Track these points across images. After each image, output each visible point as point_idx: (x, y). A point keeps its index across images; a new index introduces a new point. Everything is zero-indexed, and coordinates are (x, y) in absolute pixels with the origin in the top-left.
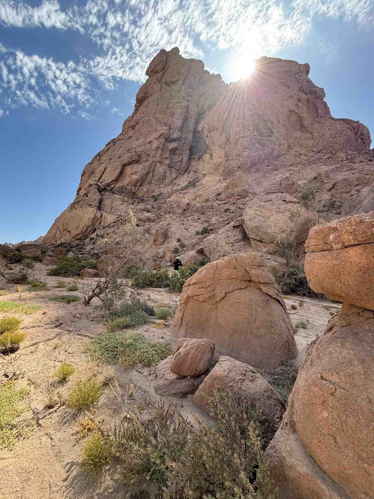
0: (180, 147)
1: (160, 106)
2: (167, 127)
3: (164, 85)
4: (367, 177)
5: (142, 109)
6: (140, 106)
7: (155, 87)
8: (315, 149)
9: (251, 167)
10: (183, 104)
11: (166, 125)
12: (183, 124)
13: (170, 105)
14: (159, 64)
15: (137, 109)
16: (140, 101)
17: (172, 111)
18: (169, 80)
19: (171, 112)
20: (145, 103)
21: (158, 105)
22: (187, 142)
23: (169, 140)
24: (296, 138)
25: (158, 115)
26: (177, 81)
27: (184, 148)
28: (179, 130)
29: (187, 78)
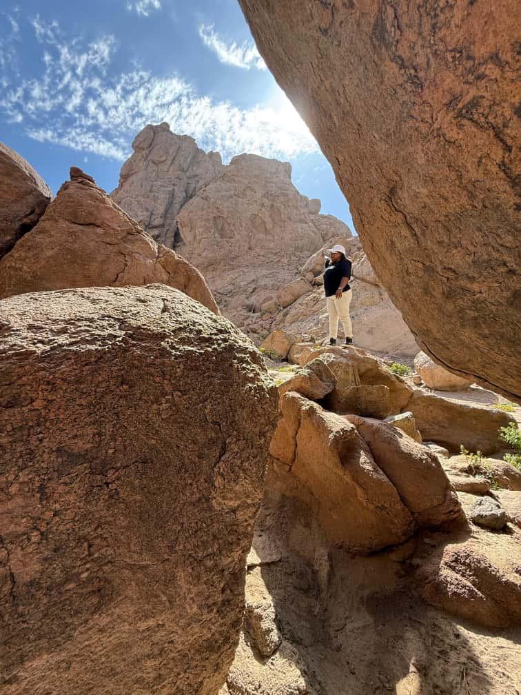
0: (163, 234)
1: (144, 187)
2: (149, 213)
3: (151, 164)
4: (279, 284)
5: (126, 186)
6: (124, 182)
7: (141, 164)
8: (274, 252)
9: (208, 266)
10: (168, 189)
11: (147, 210)
12: (167, 211)
13: (154, 189)
14: (144, 140)
15: (121, 185)
16: (125, 177)
17: (157, 195)
18: (156, 158)
19: (154, 196)
20: (130, 180)
21: (142, 186)
22: (171, 229)
23: (150, 226)
24: (259, 239)
25: (140, 198)
26: (165, 161)
27: (168, 235)
28: (161, 217)
29: (176, 158)
